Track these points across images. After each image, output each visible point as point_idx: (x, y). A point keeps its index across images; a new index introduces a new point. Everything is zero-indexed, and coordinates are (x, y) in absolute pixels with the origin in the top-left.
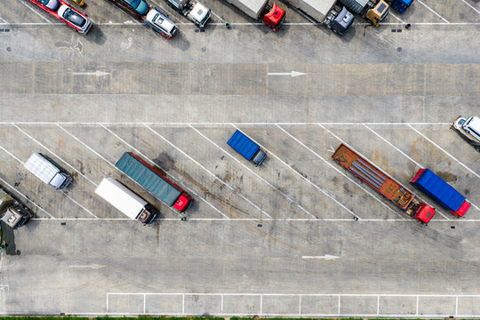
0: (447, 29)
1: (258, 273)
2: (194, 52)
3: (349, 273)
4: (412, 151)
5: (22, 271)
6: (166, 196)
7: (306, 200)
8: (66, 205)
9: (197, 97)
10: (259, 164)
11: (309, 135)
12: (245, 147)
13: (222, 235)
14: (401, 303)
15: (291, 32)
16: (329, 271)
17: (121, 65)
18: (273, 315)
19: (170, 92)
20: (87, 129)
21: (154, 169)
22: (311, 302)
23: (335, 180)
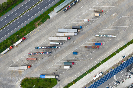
0: (87, 27)
1: (86, 65)
2: (63, 47)
3: (95, 58)
4: (93, 41)
5: (61, 82)
6: (71, 64)
7: (85, 54)
8: (61, 72)
9: (66, 52)
10: (78, 54)
11: (81, 47)
12: (75, 53)
13: (79, 64)
14: (103, 58)
15: (71, 38)
16: (93, 60)
17: (56, 54)
18: (90, 68)
19: (64, 53)
20: (58, 63)
21: (67, 62)
22: (93, 64)
23: (87, 50)
